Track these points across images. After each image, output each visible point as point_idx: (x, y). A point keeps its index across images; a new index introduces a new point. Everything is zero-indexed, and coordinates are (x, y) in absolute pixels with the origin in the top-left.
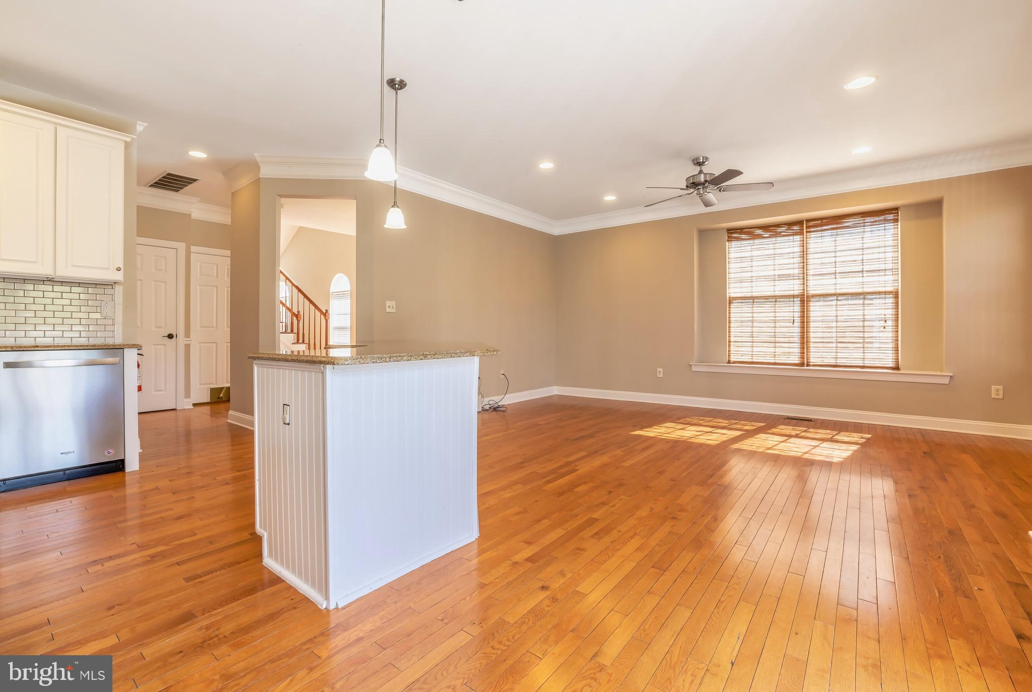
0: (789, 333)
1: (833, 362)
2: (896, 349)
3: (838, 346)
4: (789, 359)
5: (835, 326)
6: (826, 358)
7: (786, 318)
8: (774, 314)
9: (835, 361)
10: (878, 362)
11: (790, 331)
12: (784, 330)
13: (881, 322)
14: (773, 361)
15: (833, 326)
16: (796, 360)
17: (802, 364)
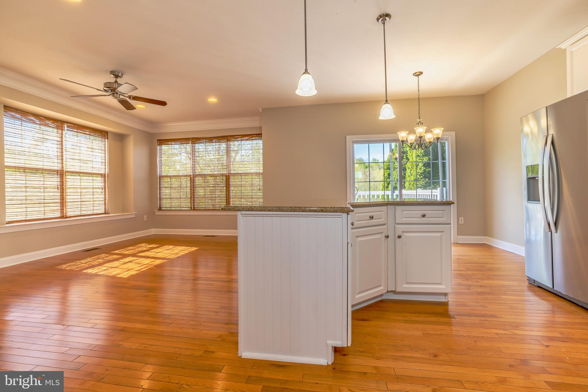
0: (54, 196)
1: (79, 213)
2: (105, 204)
3: (82, 204)
4: (55, 214)
5: (80, 191)
6: (76, 211)
7: (52, 186)
8: (43, 182)
9: (80, 213)
10: (99, 211)
11: (55, 195)
12: (51, 194)
13: (100, 190)
14: (42, 217)
15: (79, 191)
16: (58, 214)
17: (62, 217)
